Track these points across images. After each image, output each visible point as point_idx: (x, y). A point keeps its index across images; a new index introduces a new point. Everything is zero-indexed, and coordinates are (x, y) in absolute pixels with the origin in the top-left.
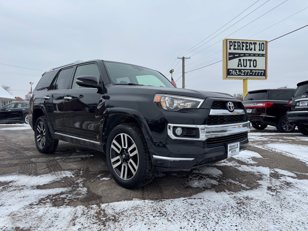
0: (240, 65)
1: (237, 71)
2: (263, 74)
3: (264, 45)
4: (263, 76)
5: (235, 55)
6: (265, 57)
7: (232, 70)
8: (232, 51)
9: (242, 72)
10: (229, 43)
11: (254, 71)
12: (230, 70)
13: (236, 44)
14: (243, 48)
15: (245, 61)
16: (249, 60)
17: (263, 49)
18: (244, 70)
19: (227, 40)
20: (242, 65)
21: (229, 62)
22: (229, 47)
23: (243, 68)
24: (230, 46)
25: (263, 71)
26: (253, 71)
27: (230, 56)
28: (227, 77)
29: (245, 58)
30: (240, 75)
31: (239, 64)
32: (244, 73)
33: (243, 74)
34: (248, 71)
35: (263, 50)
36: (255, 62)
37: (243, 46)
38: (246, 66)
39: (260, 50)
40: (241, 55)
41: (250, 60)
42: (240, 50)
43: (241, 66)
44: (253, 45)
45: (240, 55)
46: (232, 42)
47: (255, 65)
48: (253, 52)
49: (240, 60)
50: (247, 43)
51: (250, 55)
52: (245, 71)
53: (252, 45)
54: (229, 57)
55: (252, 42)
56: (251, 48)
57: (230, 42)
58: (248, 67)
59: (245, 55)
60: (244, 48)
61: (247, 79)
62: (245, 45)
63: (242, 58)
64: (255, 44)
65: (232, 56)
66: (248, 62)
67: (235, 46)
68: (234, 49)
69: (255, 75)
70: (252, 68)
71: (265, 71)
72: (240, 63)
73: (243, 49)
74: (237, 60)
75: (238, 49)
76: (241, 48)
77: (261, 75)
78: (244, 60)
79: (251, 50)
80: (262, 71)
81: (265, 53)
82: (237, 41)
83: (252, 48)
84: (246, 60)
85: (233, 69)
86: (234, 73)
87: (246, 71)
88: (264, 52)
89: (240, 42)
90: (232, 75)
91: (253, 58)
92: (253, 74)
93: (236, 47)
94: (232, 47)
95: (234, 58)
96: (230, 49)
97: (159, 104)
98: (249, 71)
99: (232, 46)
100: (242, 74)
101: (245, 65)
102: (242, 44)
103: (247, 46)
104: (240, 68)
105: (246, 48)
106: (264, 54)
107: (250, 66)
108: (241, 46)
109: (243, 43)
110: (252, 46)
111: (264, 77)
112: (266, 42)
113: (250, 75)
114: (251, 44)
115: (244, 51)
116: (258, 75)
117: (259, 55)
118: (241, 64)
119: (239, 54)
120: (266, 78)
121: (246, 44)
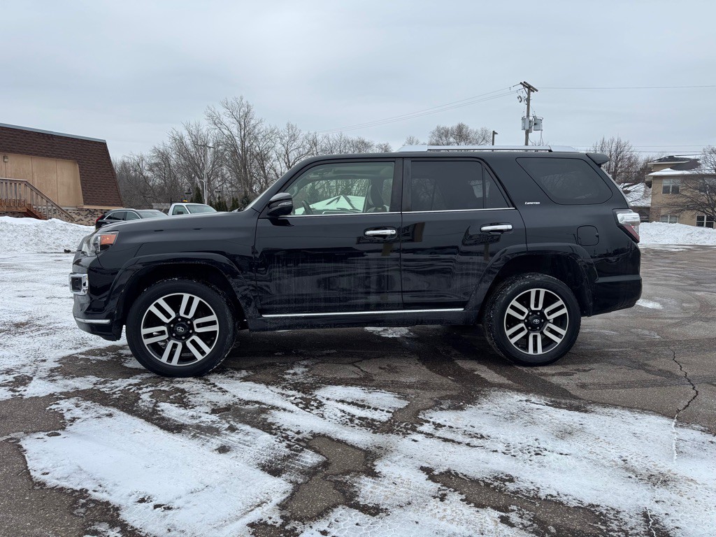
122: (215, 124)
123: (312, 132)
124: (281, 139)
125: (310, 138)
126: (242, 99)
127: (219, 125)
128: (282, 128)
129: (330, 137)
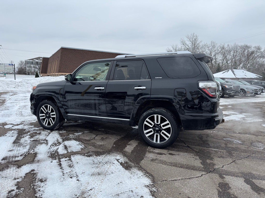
122: (183, 44)
123: (223, 44)
124: (208, 47)
125: (221, 46)
126: (194, 34)
127: (185, 45)
128: (209, 43)
129: (230, 45)
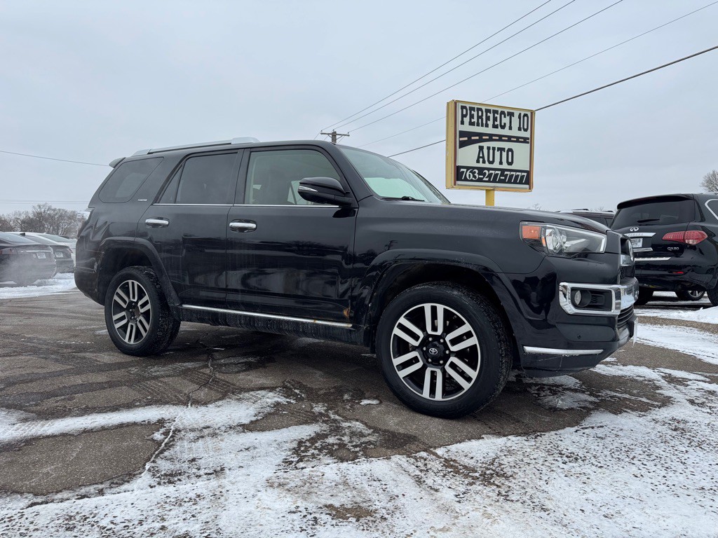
0: (481, 160)
1: (475, 172)
2: (525, 179)
3: (527, 119)
4: (524, 184)
5: (473, 138)
6: (529, 145)
7: (465, 170)
8: (467, 128)
9: (485, 173)
10: (460, 110)
11: (508, 173)
12: (462, 170)
13: (475, 113)
14: (488, 122)
15: (491, 151)
16: (499, 149)
17: (525, 127)
18: (489, 169)
19: (456, 103)
20: (486, 159)
21: (460, 151)
22: (460, 119)
23: (487, 165)
24: (463, 116)
25: (525, 174)
26: (506, 173)
27: (461, 139)
28: (455, 184)
29: (492, 144)
30: (480, 180)
31: (479, 157)
32: (490, 175)
33: (487, 179)
34: (497, 172)
35: (526, 130)
36: (510, 153)
37: (488, 118)
38: (492, 163)
39: (520, 129)
40: (484, 137)
41: (501, 150)
42: (482, 126)
43: (484, 162)
44: (508, 118)
45: (481, 137)
46: (465, 107)
47: (510, 161)
48: (506, 132)
49: (481, 148)
50: (495, 112)
51: (500, 138)
52: (491, 172)
53: (505, 117)
54: (460, 141)
55: (506, 111)
56: (503, 124)
57: (463, 108)
58: (496, 165)
59: (491, 138)
60: (490, 123)
61: (494, 190)
62: (491, 115)
63: (485, 145)
64: (511, 115)
65: (466, 139)
66: (497, 154)
67: (472, 116)
68: (471, 124)
69: (509, 182)
70: (505, 166)
71: (529, 173)
72: (481, 155)
73: (487, 126)
74: (474, 148)
75: (478, 125)
76: (484, 122)
77: (521, 183)
78: (489, 148)
79: (503, 127)
80: (523, 174)
81: (529, 136)
82: (476, 107)
83: (505, 124)
84: (494, 149)
85: (468, 168)
86: (470, 175)
87: (493, 172)
88: (527, 134)
89: (481, 110)
90: (466, 180)
91: (506, 145)
92: (506, 178)
93: (475, 120)
94: (467, 120)
95: (470, 142)
96: (462, 123)
97: (536, 244)
98: (499, 172)
99: (466, 116)
100: (485, 179)
101: (491, 159)
102: (486, 115)
103: (495, 119)
104: (481, 165)
105: (494, 123)
106: (528, 139)
107: (501, 163)
108: (484, 117)
109: (488, 111)
110: (506, 120)
111: (527, 186)
112: (532, 113)
113: (501, 181)
114: (503, 116)
115: (490, 130)
116: (515, 182)
117: (518, 140)
118: (483, 157)
119: (480, 135)
120: (530, 189)
121: (494, 115)
